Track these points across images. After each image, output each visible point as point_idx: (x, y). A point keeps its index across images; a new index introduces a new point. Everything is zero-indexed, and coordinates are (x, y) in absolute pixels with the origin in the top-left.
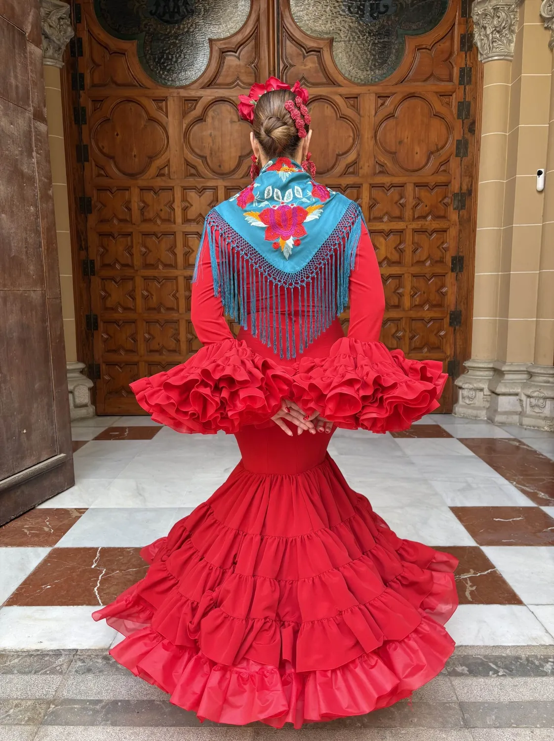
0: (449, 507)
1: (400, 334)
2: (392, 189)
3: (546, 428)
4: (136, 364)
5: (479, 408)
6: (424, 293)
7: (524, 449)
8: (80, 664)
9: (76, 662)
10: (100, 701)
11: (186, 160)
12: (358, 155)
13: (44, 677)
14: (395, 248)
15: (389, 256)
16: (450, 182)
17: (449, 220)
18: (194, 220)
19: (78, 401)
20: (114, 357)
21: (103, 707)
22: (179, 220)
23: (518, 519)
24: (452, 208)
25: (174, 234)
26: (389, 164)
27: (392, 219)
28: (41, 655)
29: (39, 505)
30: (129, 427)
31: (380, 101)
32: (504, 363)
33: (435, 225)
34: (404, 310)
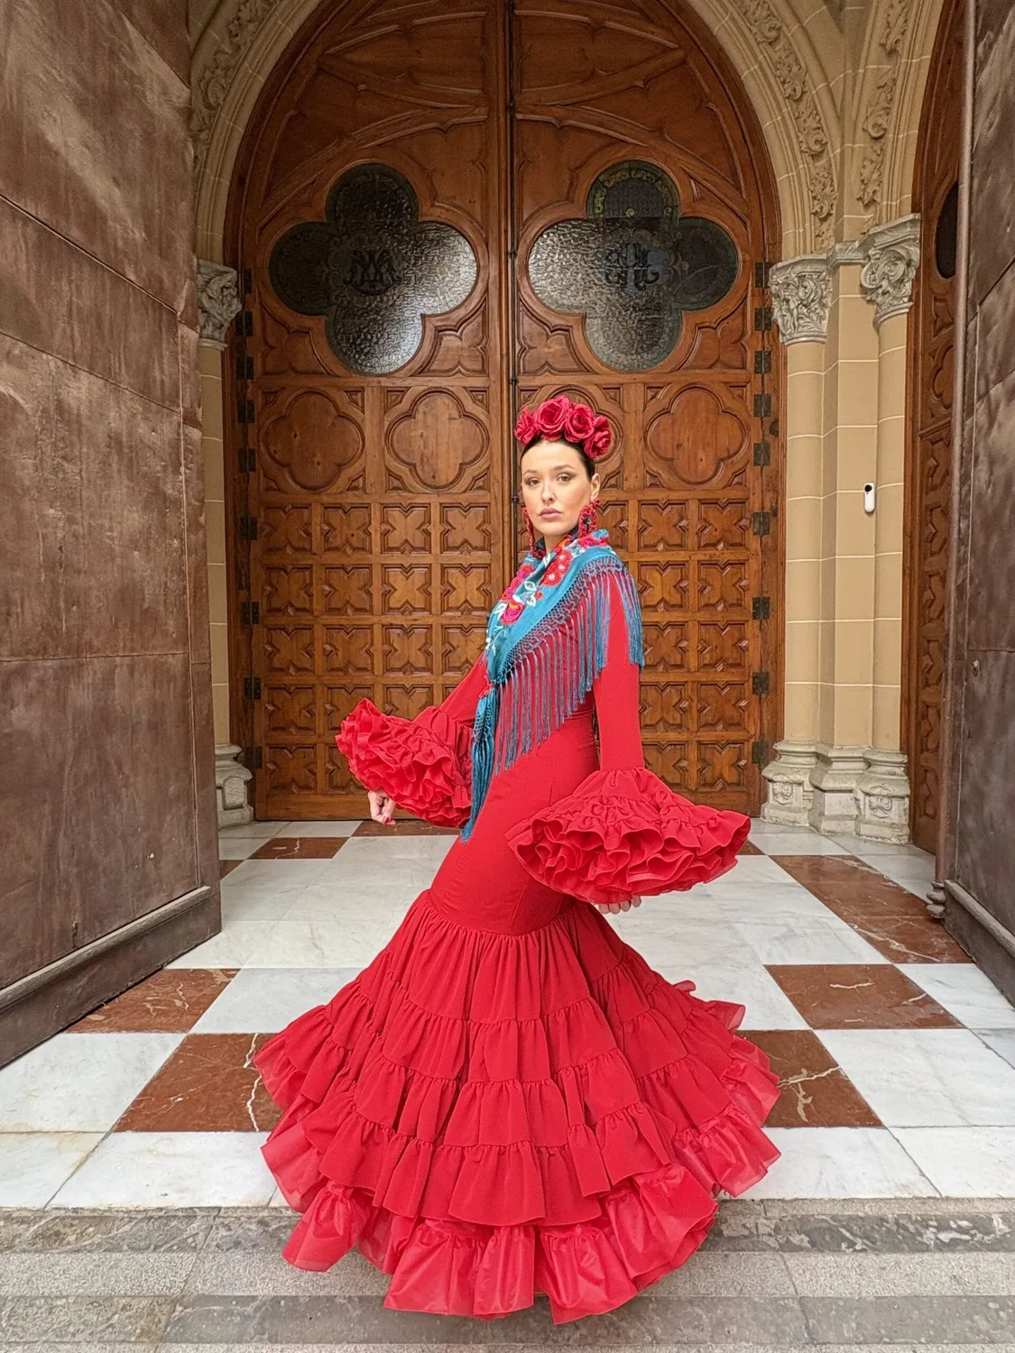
0: (765, 966)
1: (685, 704)
2: (669, 507)
3: (894, 840)
4: (313, 746)
5: (798, 811)
6: (716, 647)
7: (863, 871)
8: (223, 1232)
9: (217, 1228)
10: (254, 1298)
11: (387, 468)
12: (622, 462)
13: (168, 1256)
14: (675, 587)
15: (667, 598)
16: (748, 499)
17: (747, 549)
18: (397, 549)
19: (229, 800)
20: (282, 738)
21: (257, 1309)
22: (376, 548)
23: (865, 985)
24: (751, 532)
25: (369, 567)
26: (665, 476)
27: (670, 547)
28: (164, 1217)
29: (168, 963)
30: (300, 839)
31: (650, 393)
32: (832, 746)
33: (730, 555)
34: (689, 671)
